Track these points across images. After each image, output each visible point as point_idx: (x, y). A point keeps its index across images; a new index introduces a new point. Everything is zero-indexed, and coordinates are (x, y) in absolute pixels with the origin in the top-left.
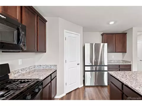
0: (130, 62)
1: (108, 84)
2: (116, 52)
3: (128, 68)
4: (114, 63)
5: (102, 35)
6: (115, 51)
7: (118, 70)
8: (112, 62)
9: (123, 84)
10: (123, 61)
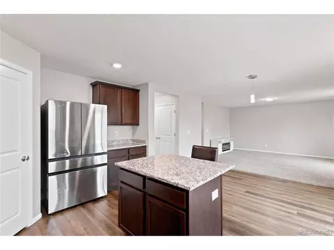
0: (144, 142)
1: (108, 192)
2: (122, 124)
3: (141, 152)
4: (118, 145)
5: (94, 85)
6: (120, 122)
7: (127, 158)
8: (114, 144)
9: (144, 177)
10: (134, 140)
